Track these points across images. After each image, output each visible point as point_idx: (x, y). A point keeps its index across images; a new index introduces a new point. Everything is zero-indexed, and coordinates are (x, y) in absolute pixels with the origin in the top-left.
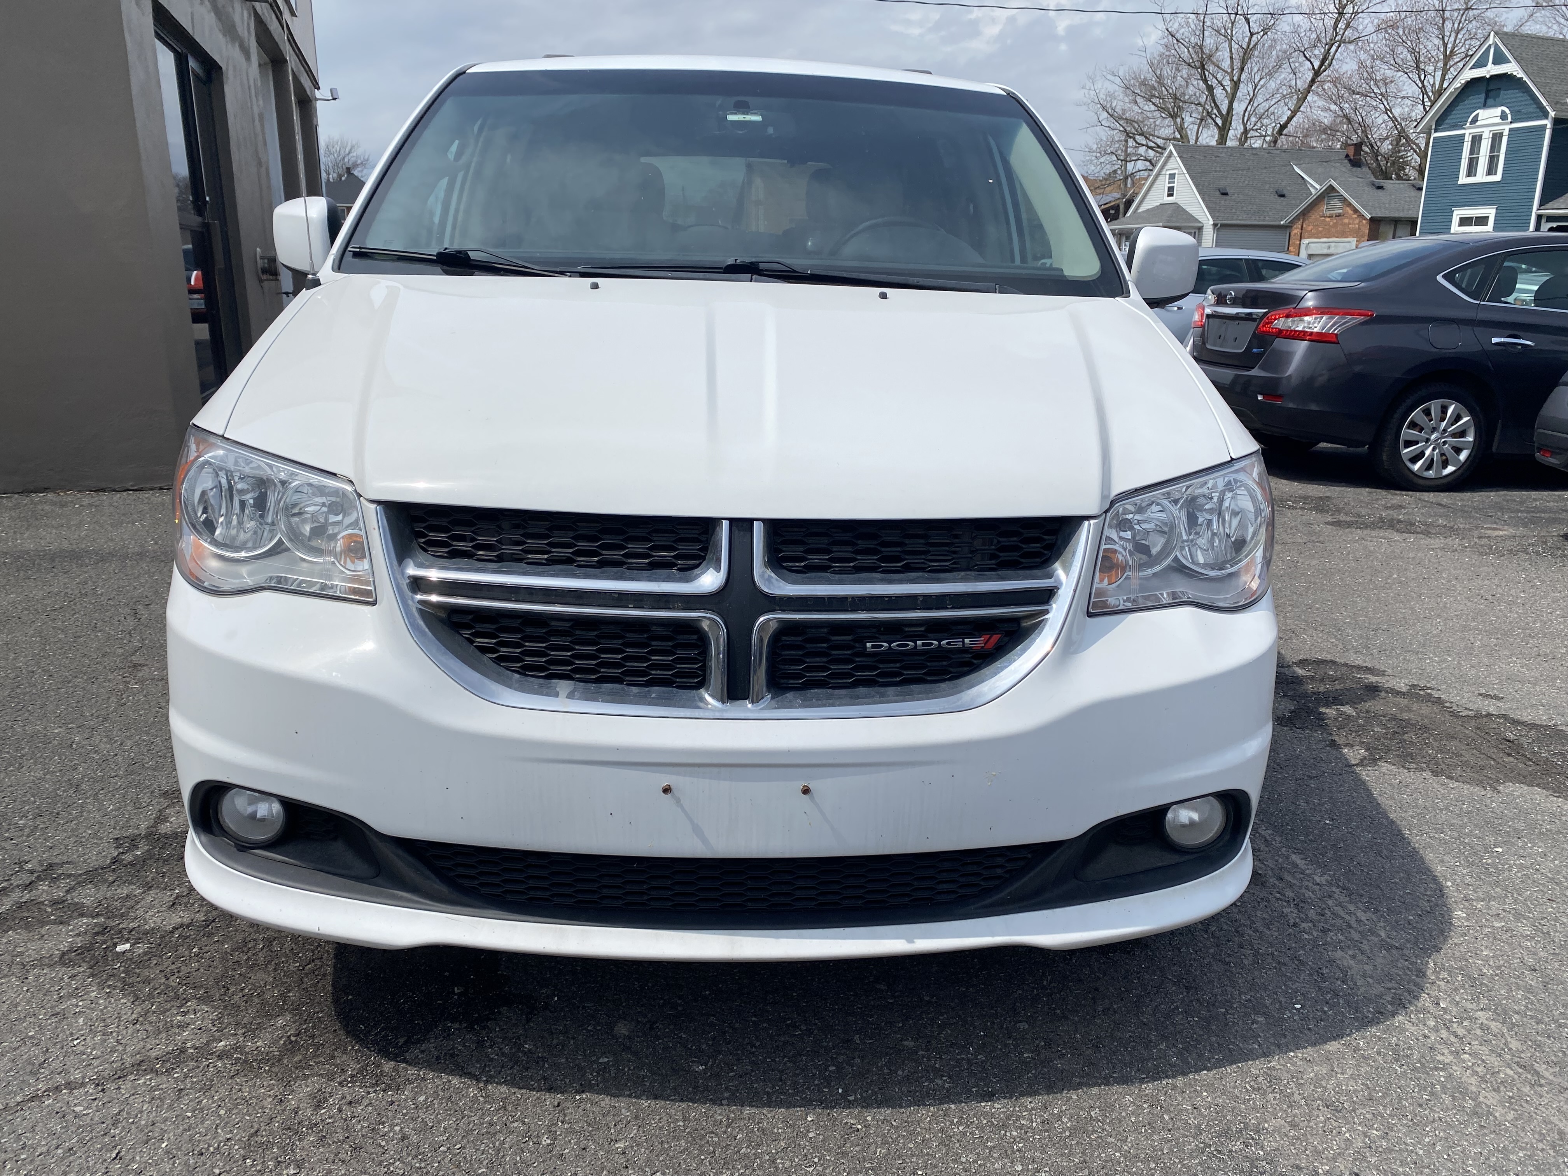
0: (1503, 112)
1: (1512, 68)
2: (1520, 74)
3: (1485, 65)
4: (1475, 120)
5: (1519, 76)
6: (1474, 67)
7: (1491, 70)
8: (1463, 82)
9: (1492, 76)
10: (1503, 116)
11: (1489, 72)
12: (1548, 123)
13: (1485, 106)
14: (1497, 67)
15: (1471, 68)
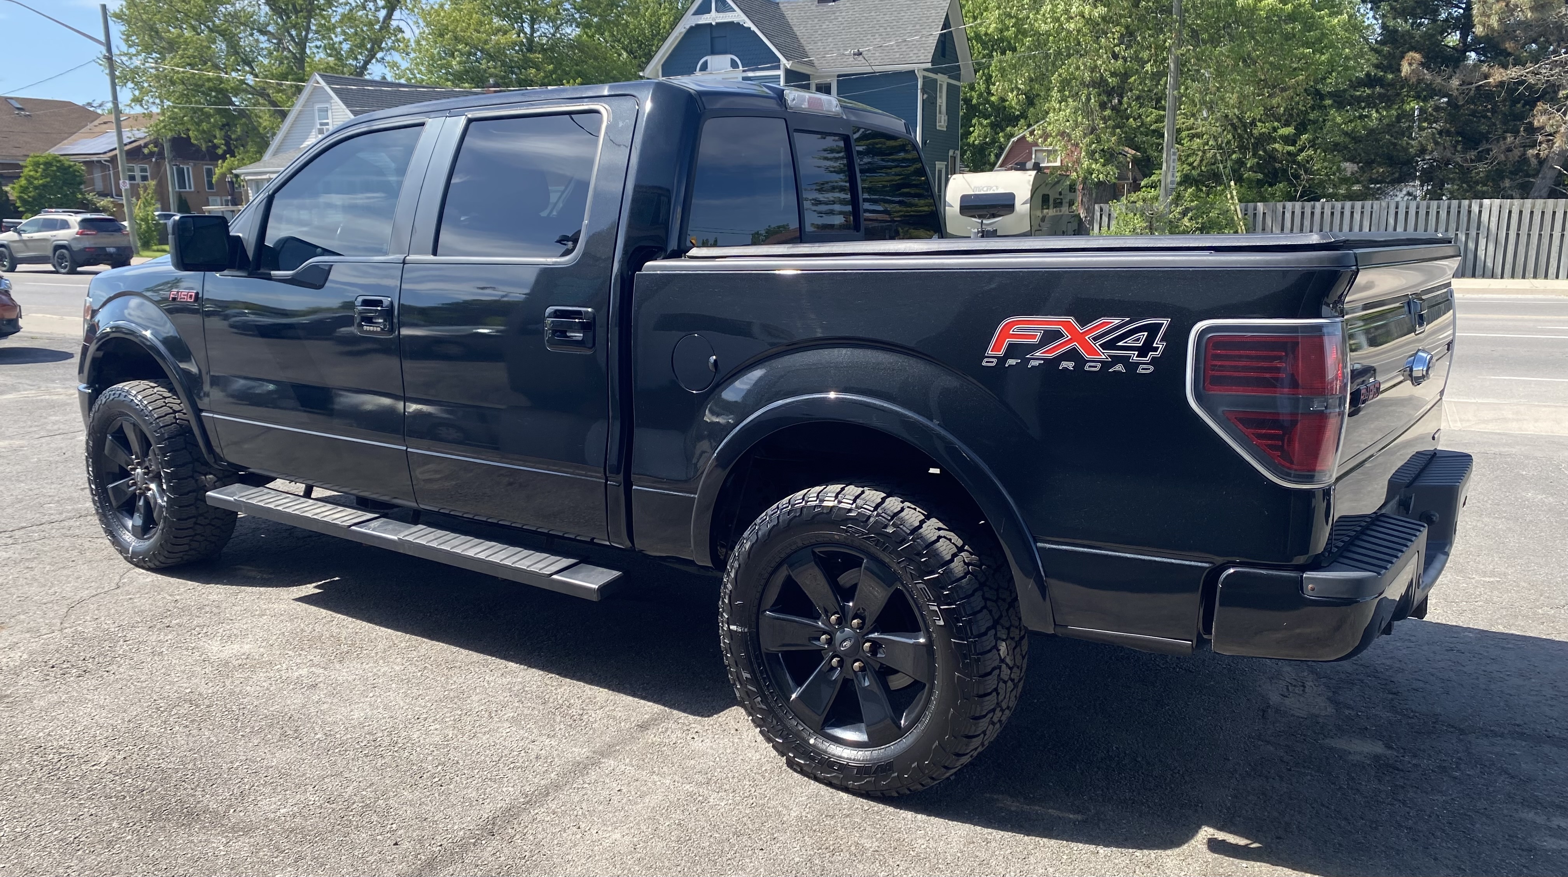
0: (732, 60)
1: (737, 16)
2: (748, 24)
3: (709, 11)
4: (704, 67)
5: (745, 25)
6: (697, 13)
7: (713, 17)
8: (688, 27)
9: (717, 24)
10: (734, 65)
11: (714, 19)
12: (781, 73)
13: (713, 52)
14: (721, 15)
15: (694, 14)
